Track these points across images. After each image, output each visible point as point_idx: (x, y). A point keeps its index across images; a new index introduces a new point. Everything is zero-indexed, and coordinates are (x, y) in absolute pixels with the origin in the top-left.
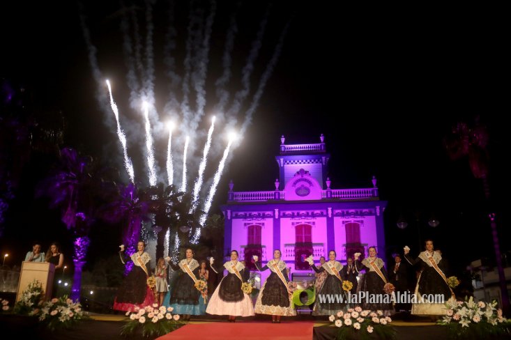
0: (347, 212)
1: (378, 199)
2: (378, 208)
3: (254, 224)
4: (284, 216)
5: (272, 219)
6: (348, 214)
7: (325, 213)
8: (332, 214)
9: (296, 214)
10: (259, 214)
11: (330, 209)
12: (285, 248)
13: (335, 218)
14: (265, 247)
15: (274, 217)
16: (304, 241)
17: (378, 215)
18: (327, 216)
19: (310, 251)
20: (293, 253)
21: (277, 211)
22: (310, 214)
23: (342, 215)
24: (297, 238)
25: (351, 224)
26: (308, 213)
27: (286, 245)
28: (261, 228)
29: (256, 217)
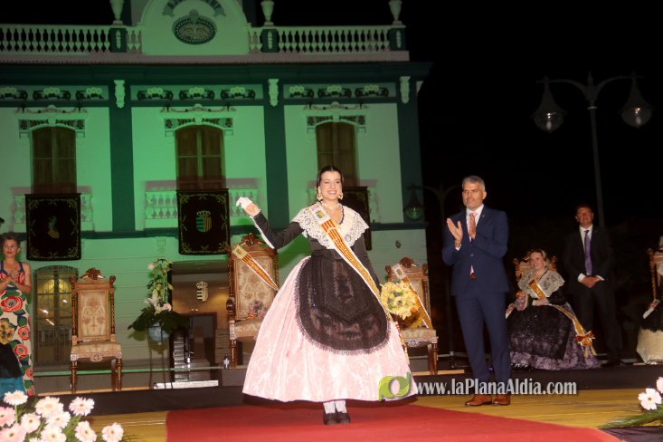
0: (321, 93)
1: (404, 56)
2: (405, 81)
3: (52, 123)
4: (144, 101)
5: (105, 111)
6: (324, 99)
7: (259, 95)
8: (280, 97)
9: (176, 97)
10: (67, 95)
11: (273, 83)
12: (150, 195)
13: (287, 109)
14: (87, 190)
15: (111, 103)
16: (200, 173)
17: (405, 100)
18: (265, 102)
19: (220, 198)
20: (173, 208)
21: (120, 86)
22: (218, 96)
23: (308, 100)
24: (181, 164)
25: (331, 124)
26: (211, 94)
27: (151, 185)
28: (72, 135)
29: (58, 104)
